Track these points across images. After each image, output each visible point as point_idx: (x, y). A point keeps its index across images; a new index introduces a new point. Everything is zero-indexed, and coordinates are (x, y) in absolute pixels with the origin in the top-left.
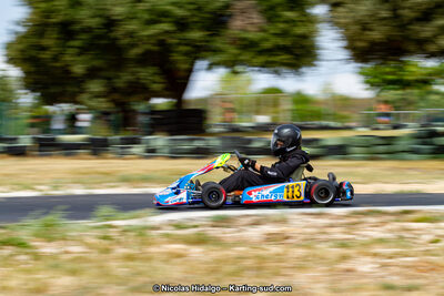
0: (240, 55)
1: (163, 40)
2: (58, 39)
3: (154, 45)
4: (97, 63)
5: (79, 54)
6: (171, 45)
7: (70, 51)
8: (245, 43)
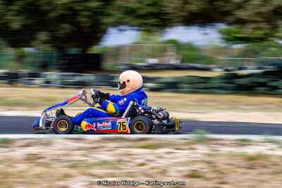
0: (123, 18)
1: (72, 7)
2: (3, 4)
3: (66, 10)
4: (29, 21)
5: (17, 15)
6: (77, 11)
7: (11, 13)
8: (127, 10)
